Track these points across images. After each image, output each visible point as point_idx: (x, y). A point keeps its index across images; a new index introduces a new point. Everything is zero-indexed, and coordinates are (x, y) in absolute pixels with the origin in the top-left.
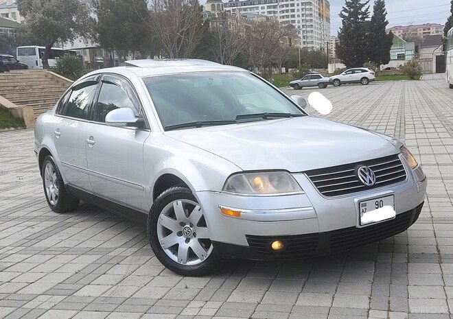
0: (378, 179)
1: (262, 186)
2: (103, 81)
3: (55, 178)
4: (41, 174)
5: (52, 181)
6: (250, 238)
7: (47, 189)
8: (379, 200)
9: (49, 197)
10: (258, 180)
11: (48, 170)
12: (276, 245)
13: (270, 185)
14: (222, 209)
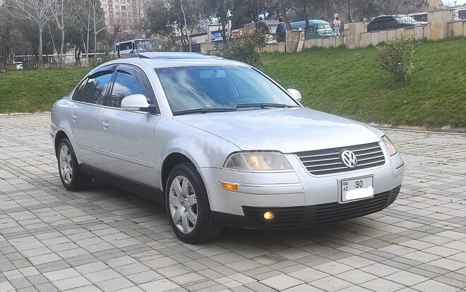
0: (359, 163)
1: (257, 164)
2: (118, 71)
3: (69, 158)
4: (56, 155)
5: (66, 161)
6: (246, 208)
7: (62, 169)
8: (359, 180)
9: (63, 177)
10: (254, 159)
11: (64, 151)
12: (268, 216)
13: (264, 163)
14: (222, 183)
